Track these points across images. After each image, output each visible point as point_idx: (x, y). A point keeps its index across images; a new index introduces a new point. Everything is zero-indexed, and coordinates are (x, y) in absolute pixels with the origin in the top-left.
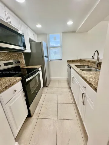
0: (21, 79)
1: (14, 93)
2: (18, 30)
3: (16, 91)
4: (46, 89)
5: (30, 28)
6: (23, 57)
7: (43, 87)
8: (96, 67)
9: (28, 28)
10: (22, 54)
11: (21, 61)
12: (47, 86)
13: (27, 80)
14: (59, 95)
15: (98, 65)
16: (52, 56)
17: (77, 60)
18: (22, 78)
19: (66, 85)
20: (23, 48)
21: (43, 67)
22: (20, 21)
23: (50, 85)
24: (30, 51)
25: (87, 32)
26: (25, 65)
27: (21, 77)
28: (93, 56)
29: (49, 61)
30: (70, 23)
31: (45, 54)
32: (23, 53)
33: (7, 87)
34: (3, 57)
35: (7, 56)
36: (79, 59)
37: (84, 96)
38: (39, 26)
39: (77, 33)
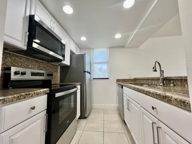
0: (48, 92)
1: (29, 112)
2: (62, 40)
3: (33, 108)
4: (83, 122)
5: (73, 41)
6: (59, 71)
7: (80, 118)
8: (161, 84)
9: (72, 40)
10: (58, 68)
11: (54, 74)
12: (85, 118)
13: (58, 95)
14: (106, 134)
15: (164, 82)
16: (96, 74)
17: (130, 79)
18: (50, 90)
19: (117, 118)
20: (61, 58)
21: (82, 85)
22: (64, 32)
23: (91, 116)
24: (68, 64)
25: (138, 47)
26: (59, 82)
27: (48, 89)
28: (153, 68)
29: (92, 79)
30: (118, 36)
31: (87, 69)
32: (59, 66)
33: (22, 97)
34: (34, 65)
35: (39, 66)
36: (133, 77)
37: (157, 128)
38: (83, 39)
39: (127, 48)
